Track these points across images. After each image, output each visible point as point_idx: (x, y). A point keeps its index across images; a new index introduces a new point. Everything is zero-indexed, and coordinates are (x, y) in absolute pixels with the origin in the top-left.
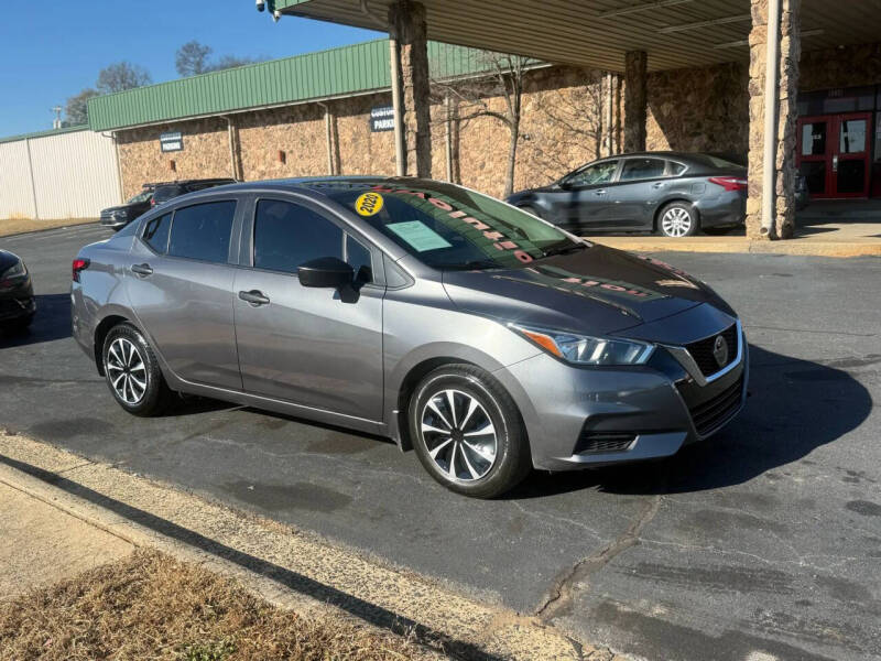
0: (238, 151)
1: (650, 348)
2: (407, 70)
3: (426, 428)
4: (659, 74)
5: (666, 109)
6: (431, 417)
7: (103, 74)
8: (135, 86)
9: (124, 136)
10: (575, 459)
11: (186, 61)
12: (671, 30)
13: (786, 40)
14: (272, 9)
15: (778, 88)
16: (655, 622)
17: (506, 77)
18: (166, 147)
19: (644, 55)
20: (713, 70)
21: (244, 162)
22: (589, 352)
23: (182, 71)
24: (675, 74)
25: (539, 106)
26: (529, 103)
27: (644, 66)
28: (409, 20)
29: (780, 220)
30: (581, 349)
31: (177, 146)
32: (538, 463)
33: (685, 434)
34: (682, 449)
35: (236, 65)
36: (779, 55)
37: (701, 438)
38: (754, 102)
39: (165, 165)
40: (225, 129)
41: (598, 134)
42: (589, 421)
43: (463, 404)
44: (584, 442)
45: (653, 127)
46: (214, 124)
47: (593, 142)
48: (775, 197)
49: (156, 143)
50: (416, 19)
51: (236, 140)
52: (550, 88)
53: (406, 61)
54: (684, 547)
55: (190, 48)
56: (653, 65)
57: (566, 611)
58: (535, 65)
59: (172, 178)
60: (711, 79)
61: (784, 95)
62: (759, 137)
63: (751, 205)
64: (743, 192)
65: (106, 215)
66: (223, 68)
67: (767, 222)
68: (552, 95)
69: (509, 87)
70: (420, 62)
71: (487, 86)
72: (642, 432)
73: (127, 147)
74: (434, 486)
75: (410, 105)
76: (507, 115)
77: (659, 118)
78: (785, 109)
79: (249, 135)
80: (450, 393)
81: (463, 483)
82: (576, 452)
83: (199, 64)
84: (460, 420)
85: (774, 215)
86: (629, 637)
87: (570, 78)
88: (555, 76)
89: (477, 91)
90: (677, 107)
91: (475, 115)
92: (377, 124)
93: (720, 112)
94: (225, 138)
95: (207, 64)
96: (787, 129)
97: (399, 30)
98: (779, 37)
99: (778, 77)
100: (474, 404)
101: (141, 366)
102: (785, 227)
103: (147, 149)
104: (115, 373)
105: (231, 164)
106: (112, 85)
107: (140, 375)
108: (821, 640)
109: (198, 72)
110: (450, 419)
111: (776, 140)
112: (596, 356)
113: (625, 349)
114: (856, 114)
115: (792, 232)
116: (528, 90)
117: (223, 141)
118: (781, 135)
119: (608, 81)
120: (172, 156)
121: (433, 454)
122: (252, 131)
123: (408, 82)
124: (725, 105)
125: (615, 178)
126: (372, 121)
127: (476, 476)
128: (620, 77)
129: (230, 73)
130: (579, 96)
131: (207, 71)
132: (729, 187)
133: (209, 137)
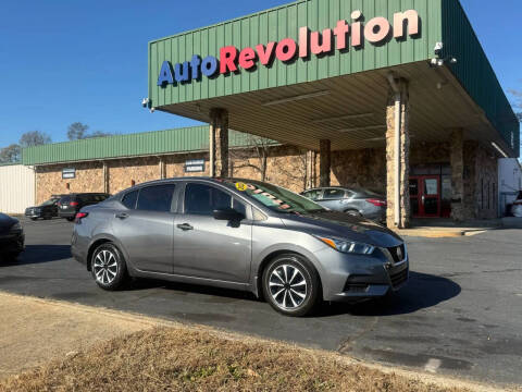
0: (107, 179)
1: (372, 248)
2: (218, 140)
3: (271, 284)
4: (335, 152)
5: (339, 169)
6: (275, 279)
7: (24, 136)
8: (42, 143)
9: (41, 169)
10: (343, 294)
11: (73, 132)
12: (342, 131)
13: (403, 136)
14: (150, 107)
15: (400, 158)
16: (388, 352)
17: (260, 149)
18: (66, 176)
19: (329, 142)
20: (361, 151)
21: (111, 186)
22: (348, 247)
23: (70, 137)
24: (343, 152)
25: (275, 164)
26: (270, 162)
27: (329, 147)
28: (220, 117)
29: (403, 219)
30: (344, 247)
31: (72, 175)
32: (326, 297)
33: (387, 287)
34: (387, 293)
35: (102, 136)
36: (400, 143)
37: (394, 290)
38: (389, 163)
39: (63, 185)
40: (101, 167)
41: (305, 179)
42: (350, 277)
43: (291, 271)
44: (347, 287)
45: (333, 177)
46: (96, 164)
47: (302, 183)
48: (400, 208)
49: (60, 173)
50: (224, 117)
51: (107, 174)
52: (280, 155)
53: (217, 136)
54: (393, 331)
55: (77, 126)
56: (333, 147)
57: (350, 349)
58: (275, 143)
59: (67, 192)
60: (360, 156)
61: (403, 161)
62: (392, 180)
63: (389, 212)
64: (384, 207)
65: (28, 211)
66: (95, 137)
67: (397, 220)
68: (282, 159)
69: (261, 154)
70: (224, 137)
71: (250, 152)
72: (371, 284)
73: (41, 175)
74: (274, 313)
75: (219, 157)
76: (260, 166)
77: (336, 174)
78: (404, 168)
79: (115, 171)
80: (285, 267)
81: (290, 310)
82: (344, 291)
83: (81, 134)
84: (289, 278)
85: (400, 217)
86: (379, 357)
87: (291, 151)
88: (283, 150)
89: (244, 154)
90: (344, 168)
91: (243, 166)
92: (188, 168)
93: (365, 172)
94: (101, 172)
95: (85, 134)
96: (405, 176)
97: (215, 121)
98: (400, 135)
99: (400, 152)
100: (296, 271)
101: (115, 264)
102: (405, 223)
103: (55, 176)
104: (98, 269)
105: (103, 187)
106: (29, 142)
107: (114, 269)
108: (456, 355)
109: (79, 138)
110: (284, 279)
111: (400, 182)
112: (351, 249)
113: (362, 247)
114: (430, 176)
115: (409, 226)
116: (270, 156)
117: (100, 174)
118: (402, 179)
119: (310, 154)
120: (68, 181)
121: (275, 296)
122: (117, 169)
123: (218, 146)
124: (368, 168)
125: (321, 198)
126: (185, 167)
127: (296, 305)
128: (316, 153)
129: (98, 140)
130: (295, 160)
131: (85, 138)
132: (376, 204)
133: (91, 172)
